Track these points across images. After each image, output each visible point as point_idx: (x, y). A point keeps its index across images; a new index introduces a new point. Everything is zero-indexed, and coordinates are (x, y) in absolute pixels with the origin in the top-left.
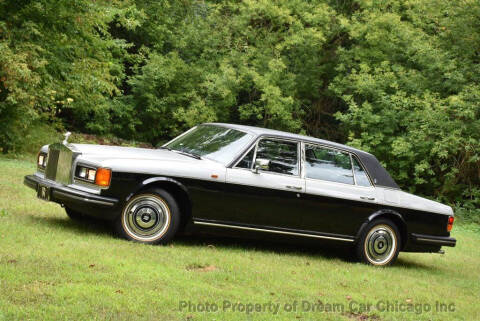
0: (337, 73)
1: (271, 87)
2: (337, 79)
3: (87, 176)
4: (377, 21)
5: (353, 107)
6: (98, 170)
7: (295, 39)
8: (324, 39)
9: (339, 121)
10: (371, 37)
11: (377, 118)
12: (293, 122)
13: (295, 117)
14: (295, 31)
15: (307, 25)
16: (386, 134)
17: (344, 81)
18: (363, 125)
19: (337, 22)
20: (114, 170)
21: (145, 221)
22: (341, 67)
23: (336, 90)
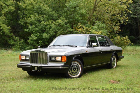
0: (20, 19)
1: (3, 24)
2: (21, 20)
3: (56, 59)
4: (29, 3)
5: (30, 27)
6: (61, 57)
7: (6, 10)
8: (15, 9)
9: (26, 31)
10: (29, 8)
11: (37, 29)
12: (10, 34)
13: (11, 32)
14: (4, 8)
15: (8, 6)
16: (40, 33)
17: (23, 20)
18: (34, 32)
19: (17, 4)
20: (67, 55)
21: (74, 71)
22: (21, 16)
23: (22, 23)
